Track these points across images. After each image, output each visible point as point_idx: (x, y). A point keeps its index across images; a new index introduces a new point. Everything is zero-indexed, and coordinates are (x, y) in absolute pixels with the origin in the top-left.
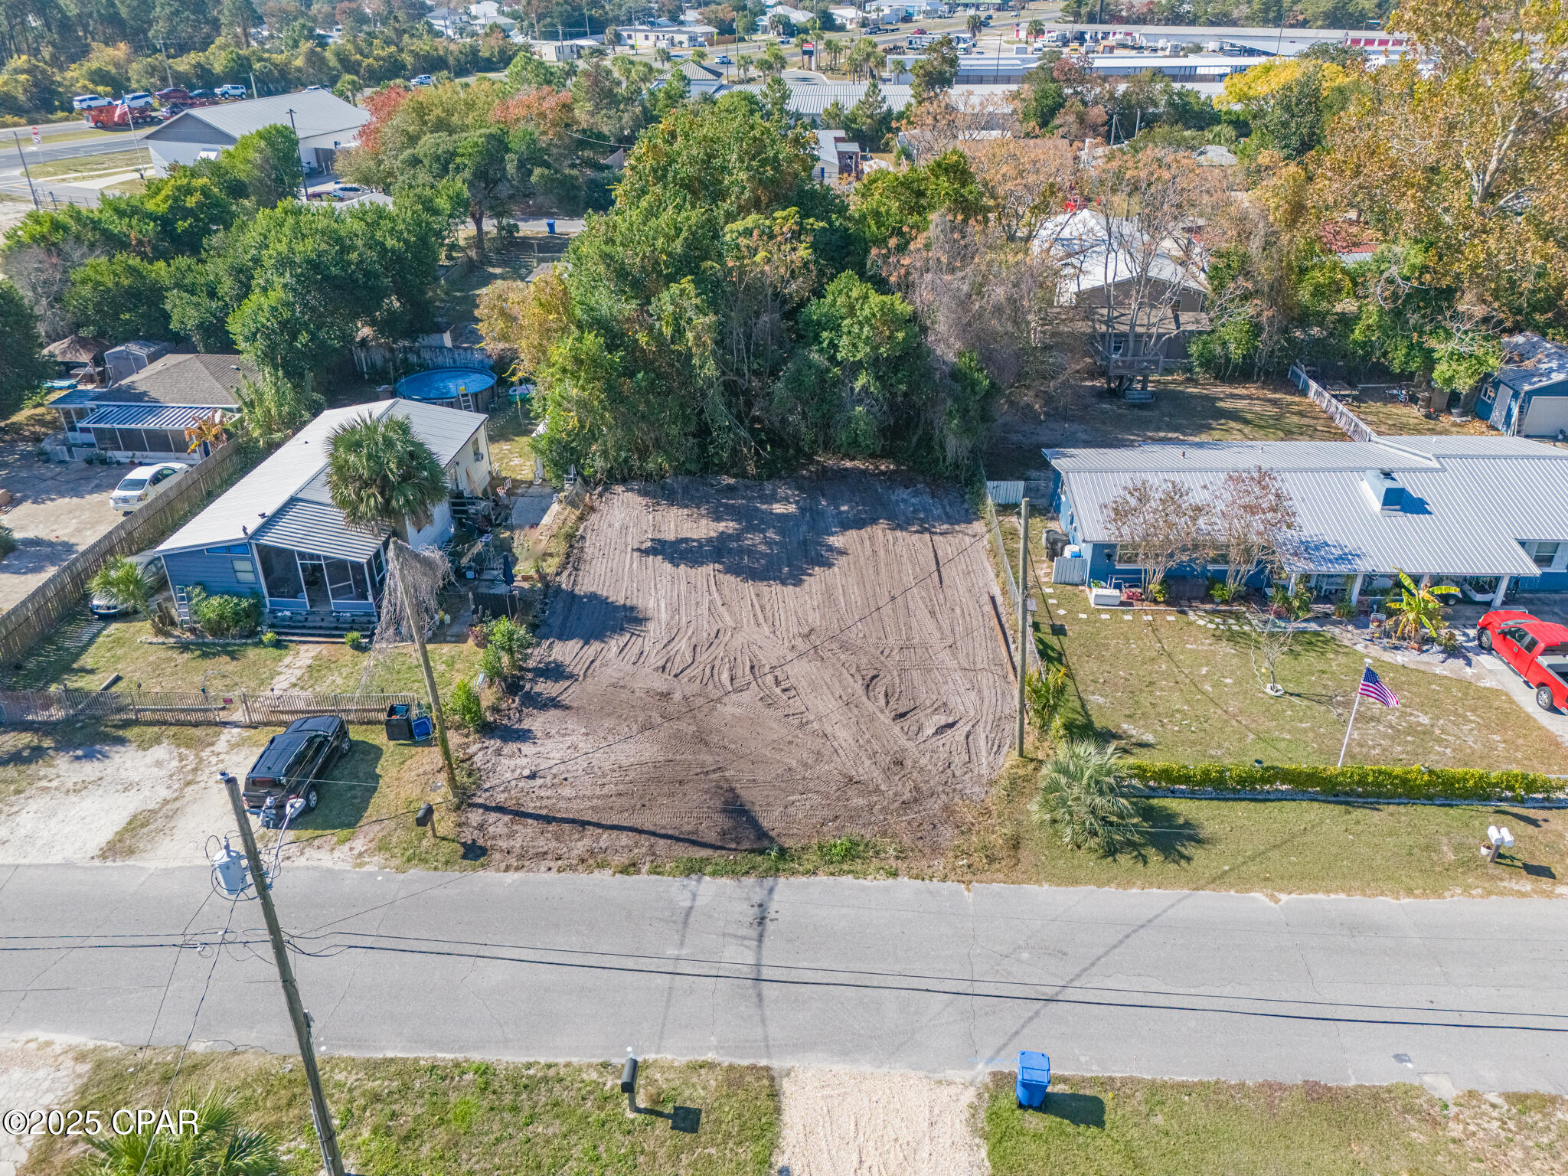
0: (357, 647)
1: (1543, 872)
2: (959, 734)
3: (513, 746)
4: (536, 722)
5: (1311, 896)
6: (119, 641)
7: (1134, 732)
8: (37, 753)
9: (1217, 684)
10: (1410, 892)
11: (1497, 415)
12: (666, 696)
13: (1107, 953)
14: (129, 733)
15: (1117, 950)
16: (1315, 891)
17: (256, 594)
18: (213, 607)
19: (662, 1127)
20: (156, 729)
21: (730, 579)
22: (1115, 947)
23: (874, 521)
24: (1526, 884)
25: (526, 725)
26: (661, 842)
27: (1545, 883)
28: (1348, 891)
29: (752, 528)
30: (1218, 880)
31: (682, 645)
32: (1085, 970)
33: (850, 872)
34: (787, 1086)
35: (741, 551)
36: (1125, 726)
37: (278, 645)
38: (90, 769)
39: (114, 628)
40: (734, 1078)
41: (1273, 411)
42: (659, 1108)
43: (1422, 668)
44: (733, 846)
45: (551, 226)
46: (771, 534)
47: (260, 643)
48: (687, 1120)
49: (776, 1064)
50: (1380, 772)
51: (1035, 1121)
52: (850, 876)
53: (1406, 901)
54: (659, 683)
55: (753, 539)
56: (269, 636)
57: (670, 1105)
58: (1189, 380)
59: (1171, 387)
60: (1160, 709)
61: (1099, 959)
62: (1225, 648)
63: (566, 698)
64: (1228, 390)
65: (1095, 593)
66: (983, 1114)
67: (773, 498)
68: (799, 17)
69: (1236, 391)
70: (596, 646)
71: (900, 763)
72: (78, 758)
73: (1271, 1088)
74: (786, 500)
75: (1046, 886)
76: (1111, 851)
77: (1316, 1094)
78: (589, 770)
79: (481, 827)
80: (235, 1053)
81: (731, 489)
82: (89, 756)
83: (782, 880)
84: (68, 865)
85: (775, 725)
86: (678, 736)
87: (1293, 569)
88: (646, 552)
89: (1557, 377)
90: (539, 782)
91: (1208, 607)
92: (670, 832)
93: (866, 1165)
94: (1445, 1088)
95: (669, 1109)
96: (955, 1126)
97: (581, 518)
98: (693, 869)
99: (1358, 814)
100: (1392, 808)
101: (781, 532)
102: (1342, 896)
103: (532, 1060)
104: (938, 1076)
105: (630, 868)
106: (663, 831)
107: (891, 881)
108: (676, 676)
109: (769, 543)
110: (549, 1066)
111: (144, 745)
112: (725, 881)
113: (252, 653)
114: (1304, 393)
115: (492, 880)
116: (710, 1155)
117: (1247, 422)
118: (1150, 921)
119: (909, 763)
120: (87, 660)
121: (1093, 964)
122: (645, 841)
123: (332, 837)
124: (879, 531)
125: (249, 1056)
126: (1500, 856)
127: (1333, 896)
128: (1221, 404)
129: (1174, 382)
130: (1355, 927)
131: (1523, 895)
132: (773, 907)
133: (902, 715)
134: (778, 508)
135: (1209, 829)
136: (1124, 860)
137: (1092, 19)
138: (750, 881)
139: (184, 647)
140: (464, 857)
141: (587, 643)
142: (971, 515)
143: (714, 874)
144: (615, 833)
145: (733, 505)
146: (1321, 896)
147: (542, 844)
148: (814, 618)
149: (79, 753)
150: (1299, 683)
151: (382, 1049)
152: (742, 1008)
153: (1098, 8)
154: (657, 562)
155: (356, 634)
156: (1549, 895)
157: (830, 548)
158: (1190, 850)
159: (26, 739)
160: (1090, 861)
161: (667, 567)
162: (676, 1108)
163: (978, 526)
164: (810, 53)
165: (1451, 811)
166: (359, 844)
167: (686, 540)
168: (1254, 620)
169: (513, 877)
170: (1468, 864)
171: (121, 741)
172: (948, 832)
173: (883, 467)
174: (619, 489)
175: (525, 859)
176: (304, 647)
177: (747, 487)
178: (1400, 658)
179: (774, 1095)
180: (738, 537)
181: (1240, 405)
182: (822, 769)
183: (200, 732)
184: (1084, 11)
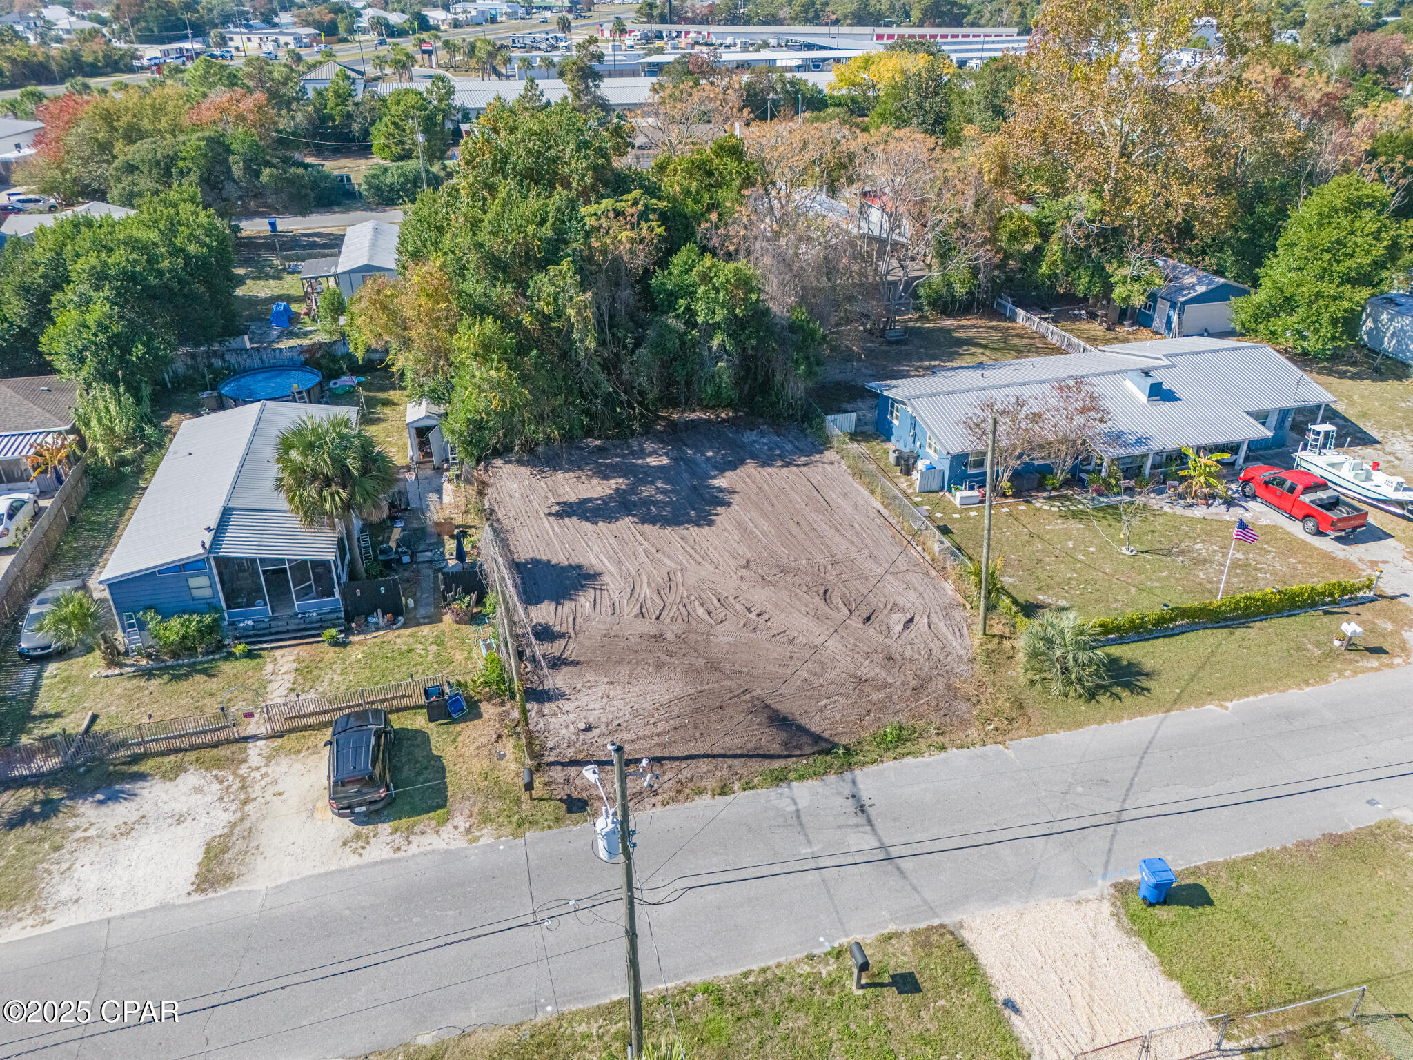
0: (336, 643)
1: (1378, 651)
2: (921, 623)
3: (548, 707)
4: (558, 680)
5: (1246, 700)
6: (68, 681)
7: (1050, 601)
8: (49, 809)
9: (1086, 553)
10: (1307, 683)
12: (659, 637)
13: (1136, 774)
14: (146, 767)
15: (1141, 770)
16: (1247, 695)
17: (216, 609)
18: (175, 627)
19: (891, 995)
20: (172, 757)
21: (648, 528)
22: (1139, 768)
23: (742, 462)
24: (1374, 662)
25: (548, 684)
26: (737, 762)
27: (1385, 659)
28: (1267, 690)
29: (643, 482)
30: (1177, 701)
31: (645, 591)
32: (1128, 790)
33: (910, 753)
34: (966, 935)
35: (646, 503)
36: (1041, 597)
37: (250, 655)
38: (121, 812)
39: (52, 668)
40: (924, 940)
41: (998, 336)
42: (877, 980)
43: (1216, 517)
44: (798, 752)
45: (273, 225)
46: (660, 484)
47: (230, 656)
48: (906, 983)
49: (949, 920)
50: (1248, 598)
51: (1165, 914)
52: (910, 757)
53: (1308, 690)
54: (649, 627)
55: (647, 491)
56: (240, 648)
57: (886, 975)
58: (921, 317)
59: (911, 324)
60: (1057, 579)
61: (1133, 779)
62: (1074, 525)
63: (572, 652)
64: (956, 323)
65: (958, 496)
66: (1125, 919)
67: (642, 454)
68: (395, 18)
69: (963, 323)
70: (567, 606)
71: (889, 658)
72: (101, 802)
73: (1304, 845)
74: (654, 453)
75: (1062, 733)
76: (1091, 695)
77: (1336, 842)
78: (635, 713)
79: (567, 781)
80: (465, 1035)
81: (600, 449)
82: (114, 797)
83: (857, 772)
84: (165, 907)
85: (768, 646)
86: (692, 669)
87: (1107, 454)
88: (559, 515)
89: (1201, 289)
90: (596, 732)
91: (1044, 494)
92: (739, 752)
93: (1066, 981)
95: (886, 979)
96: (1112, 934)
97: (481, 493)
98: (779, 779)
99: (1239, 632)
100: (1258, 624)
101: (667, 480)
102: (1266, 695)
103: (745, 969)
104: (1076, 897)
105: (724, 790)
106: (732, 752)
107: (943, 755)
108: (657, 618)
109: (664, 492)
110: (764, 970)
111: (171, 775)
112: (809, 783)
114: (1012, 319)
116: (943, 1007)
117: (984, 347)
118: (1150, 743)
119: (897, 656)
120: (43, 704)
121: (1131, 784)
122: (724, 764)
123: (427, 821)
124: (750, 469)
125: (481, 1035)
126: (1351, 645)
127: (1260, 697)
128: (955, 334)
129: (910, 320)
130: (1288, 716)
131: (1376, 669)
132: (865, 795)
133: (868, 619)
134: (653, 461)
135: (1148, 664)
136: (1104, 699)
137: (663, 20)
138: (831, 778)
139: (148, 674)
140: (570, 811)
141: (558, 604)
142: (822, 443)
143: (800, 778)
144: (692, 763)
145: (611, 464)
146: (1252, 699)
148: (742, 550)
149: (100, 797)
150: (1142, 543)
151: (605, 994)
152: (892, 883)
154: (572, 522)
155: (333, 631)
156: (1391, 666)
157: (720, 490)
158: (1145, 683)
159: (27, 795)
160: (1081, 705)
161: (586, 525)
162: (892, 977)
163: (830, 455)
164: (429, 52)
165: (1297, 619)
166: (460, 821)
167: (589, 500)
168: (1084, 501)
170: (1332, 655)
171: (142, 777)
172: (962, 706)
173: (723, 415)
174: (498, 462)
176: (278, 653)
177: (616, 447)
178: (1199, 512)
179: (962, 945)
180: (633, 490)
181: (971, 333)
182: (831, 674)
183: (223, 752)
184: (655, 12)
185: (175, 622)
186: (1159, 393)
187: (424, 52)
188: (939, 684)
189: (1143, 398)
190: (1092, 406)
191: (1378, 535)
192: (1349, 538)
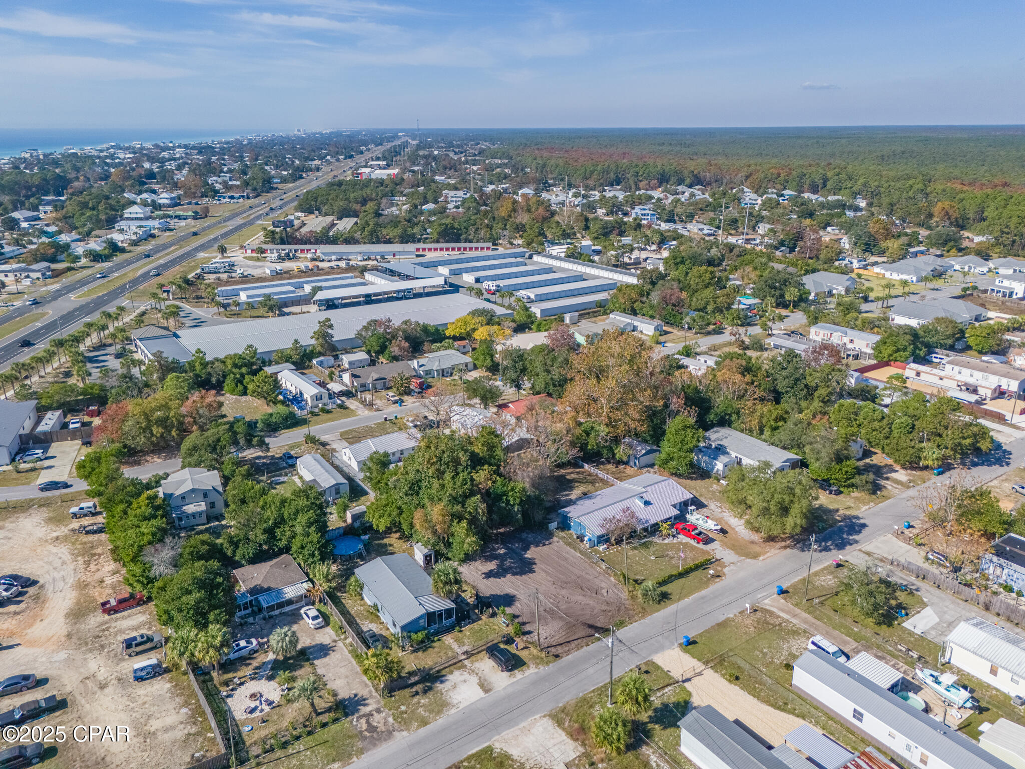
0: (459, 631)
1: (718, 576)
2: (611, 591)
5: (693, 596)
8: (429, 687)
9: (643, 560)
10: (705, 588)
11: (631, 463)
13: (676, 618)
14: (443, 673)
16: (693, 594)
17: (428, 628)
18: (419, 636)
19: (645, 675)
20: (447, 669)
21: (517, 577)
23: (529, 547)
24: (718, 580)
25: (528, 629)
28: (697, 592)
29: (503, 560)
30: (679, 600)
32: (675, 623)
33: (625, 626)
34: (654, 661)
35: (509, 568)
37: (439, 640)
38: (448, 684)
40: (646, 663)
42: (642, 673)
43: (672, 542)
44: (599, 632)
46: (509, 560)
47: (433, 641)
48: (647, 672)
49: (649, 659)
50: (687, 568)
51: (690, 647)
53: (706, 590)
55: (507, 563)
56: (436, 638)
62: (636, 552)
63: (525, 620)
65: (601, 548)
66: (683, 650)
67: (495, 549)
70: (513, 607)
71: (607, 603)
72: (441, 683)
73: (712, 627)
74: (499, 548)
75: (656, 613)
76: (659, 602)
77: (718, 625)
78: (554, 632)
79: (551, 651)
80: (567, 703)
82: (443, 681)
83: (615, 634)
84: (482, 699)
85: (575, 606)
87: (639, 528)
88: (487, 578)
89: (644, 452)
91: (625, 543)
93: (676, 664)
94: (731, 616)
96: (681, 653)
98: (599, 639)
99: (687, 578)
100: (691, 574)
101: (511, 558)
102: (697, 594)
103: (615, 678)
104: (672, 648)
105: (587, 645)
106: (584, 636)
107: (633, 625)
109: (512, 563)
110: (619, 677)
111: (451, 673)
113: (434, 644)
114: (582, 467)
115: (566, 659)
116: (656, 674)
117: (579, 482)
118: (676, 611)
119: (609, 602)
121: (676, 620)
122: (583, 639)
123: (525, 668)
124: (533, 549)
125: (570, 702)
126: (712, 576)
128: (566, 478)
130: (703, 598)
131: (719, 582)
132: (620, 638)
133: (596, 593)
134: (501, 552)
135: (669, 591)
136: (662, 603)
138: (611, 636)
139: (416, 651)
140: (556, 658)
141: (511, 607)
142: (550, 535)
144: (576, 641)
145: (488, 555)
147: (567, 649)
149: (439, 682)
150: (656, 554)
151: (589, 689)
152: (634, 654)
153: (284, 235)
154: (493, 580)
155: (457, 628)
156: (722, 580)
157: (529, 559)
158: (670, 596)
159: (420, 686)
160: (658, 606)
161: (498, 580)
162: (644, 671)
163: (555, 539)
164: (167, 291)
165: (699, 571)
166: (532, 666)
167: (491, 570)
168: (636, 542)
169: (570, 656)
170: (709, 580)
171: (444, 675)
172: (631, 612)
173: (511, 529)
175: (568, 653)
176: (446, 637)
178: (666, 541)
179: (654, 663)
180: (502, 564)
182: (595, 611)
183: (459, 665)
184: (277, 236)
185: (419, 634)
186: (647, 503)
187: (164, 291)
188: (623, 607)
189: (642, 505)
190: (633, 515)
191: (713, 540)
192: (706, 543)
